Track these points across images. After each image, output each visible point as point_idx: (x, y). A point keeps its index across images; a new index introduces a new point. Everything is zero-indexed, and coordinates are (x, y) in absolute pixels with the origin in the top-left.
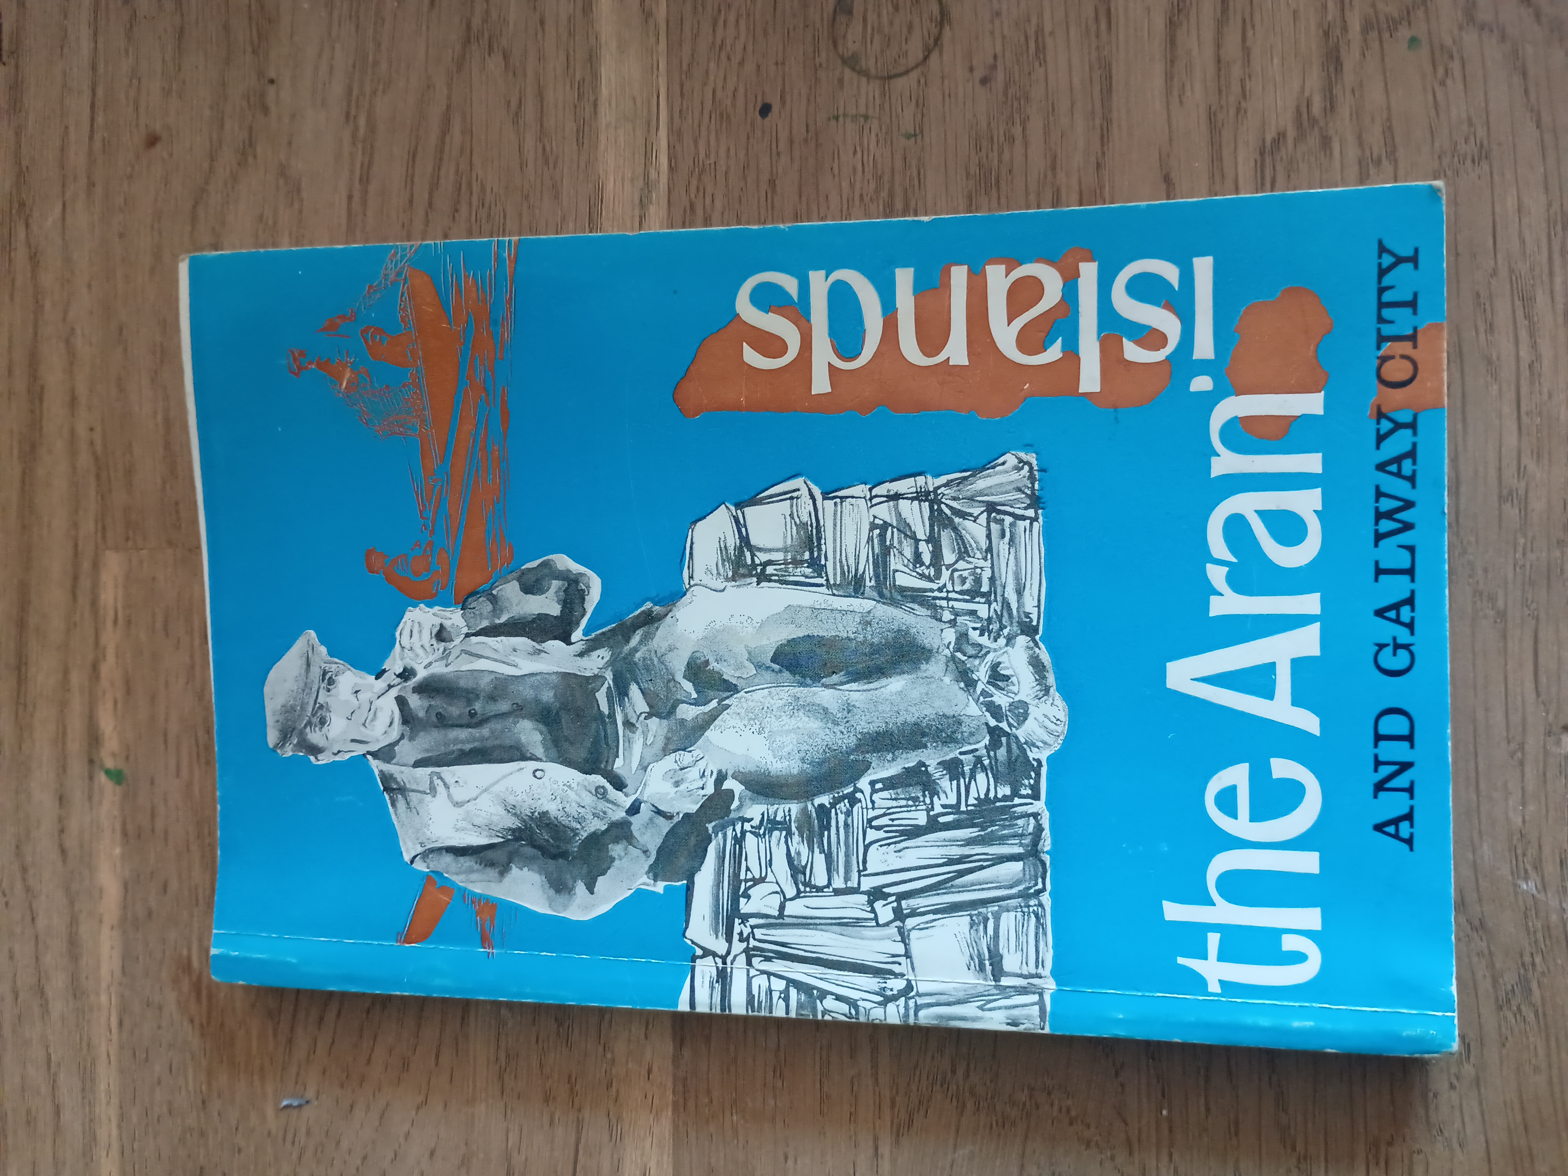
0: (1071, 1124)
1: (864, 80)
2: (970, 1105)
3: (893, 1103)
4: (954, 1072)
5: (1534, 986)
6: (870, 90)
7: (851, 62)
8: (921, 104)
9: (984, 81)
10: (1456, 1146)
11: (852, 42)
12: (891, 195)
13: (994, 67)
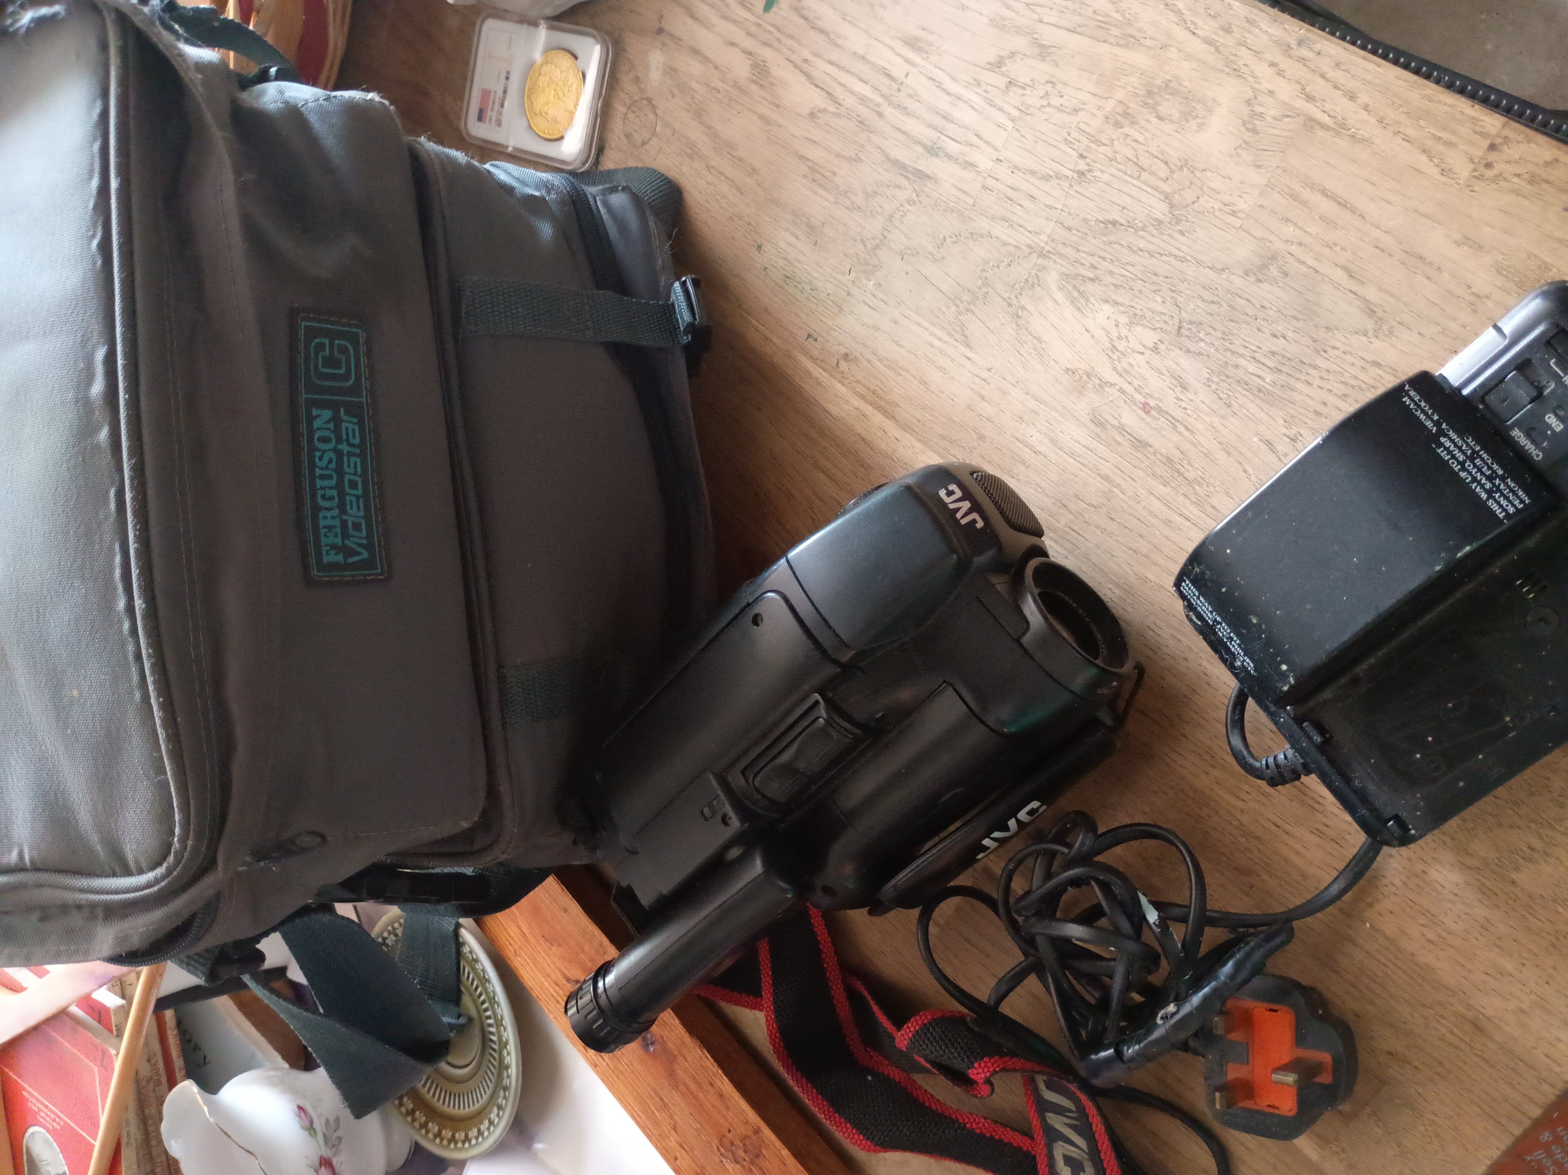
0: (998, 267)
1: (651, 142)
2: (972, 307)
3: (957, 340)
4: (958, 307)
5: (1044, 42)
6: (654, 142)
7: (644, 143)
8: (666, 125)
9: (673, 97)
10: (1083, 106)
11: (638, 138)
12: (685, 152)
13: (671, 91)
